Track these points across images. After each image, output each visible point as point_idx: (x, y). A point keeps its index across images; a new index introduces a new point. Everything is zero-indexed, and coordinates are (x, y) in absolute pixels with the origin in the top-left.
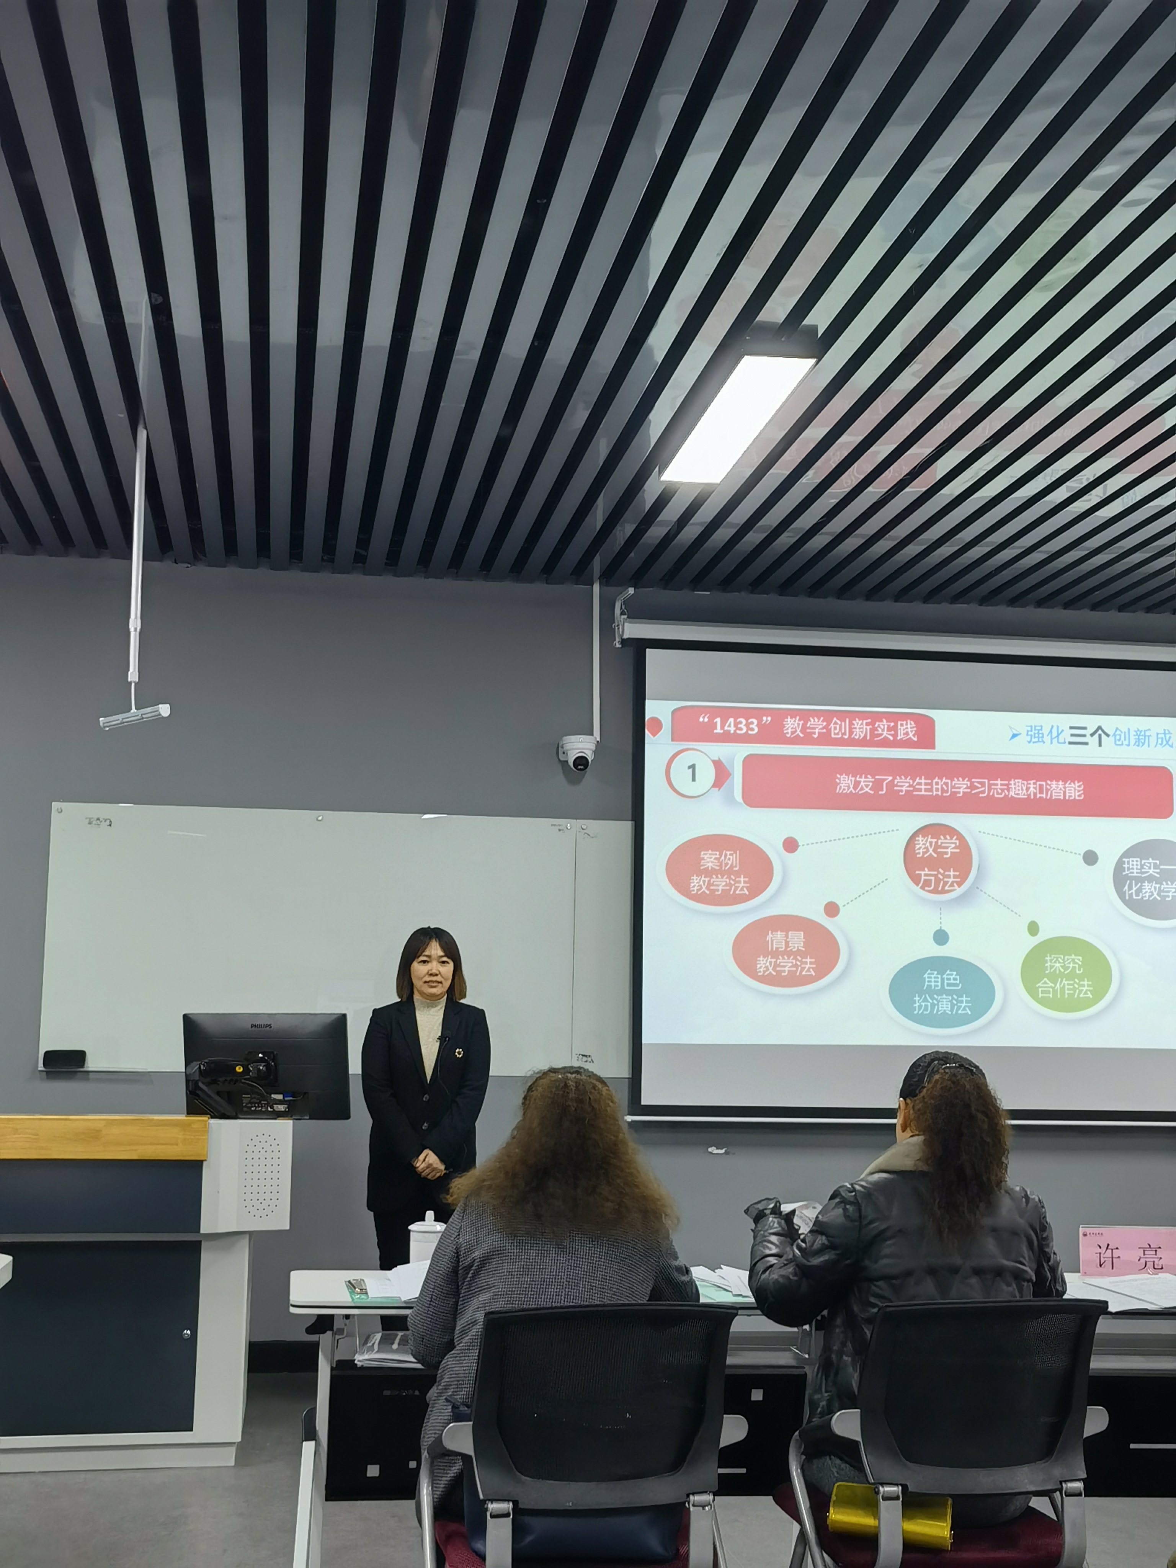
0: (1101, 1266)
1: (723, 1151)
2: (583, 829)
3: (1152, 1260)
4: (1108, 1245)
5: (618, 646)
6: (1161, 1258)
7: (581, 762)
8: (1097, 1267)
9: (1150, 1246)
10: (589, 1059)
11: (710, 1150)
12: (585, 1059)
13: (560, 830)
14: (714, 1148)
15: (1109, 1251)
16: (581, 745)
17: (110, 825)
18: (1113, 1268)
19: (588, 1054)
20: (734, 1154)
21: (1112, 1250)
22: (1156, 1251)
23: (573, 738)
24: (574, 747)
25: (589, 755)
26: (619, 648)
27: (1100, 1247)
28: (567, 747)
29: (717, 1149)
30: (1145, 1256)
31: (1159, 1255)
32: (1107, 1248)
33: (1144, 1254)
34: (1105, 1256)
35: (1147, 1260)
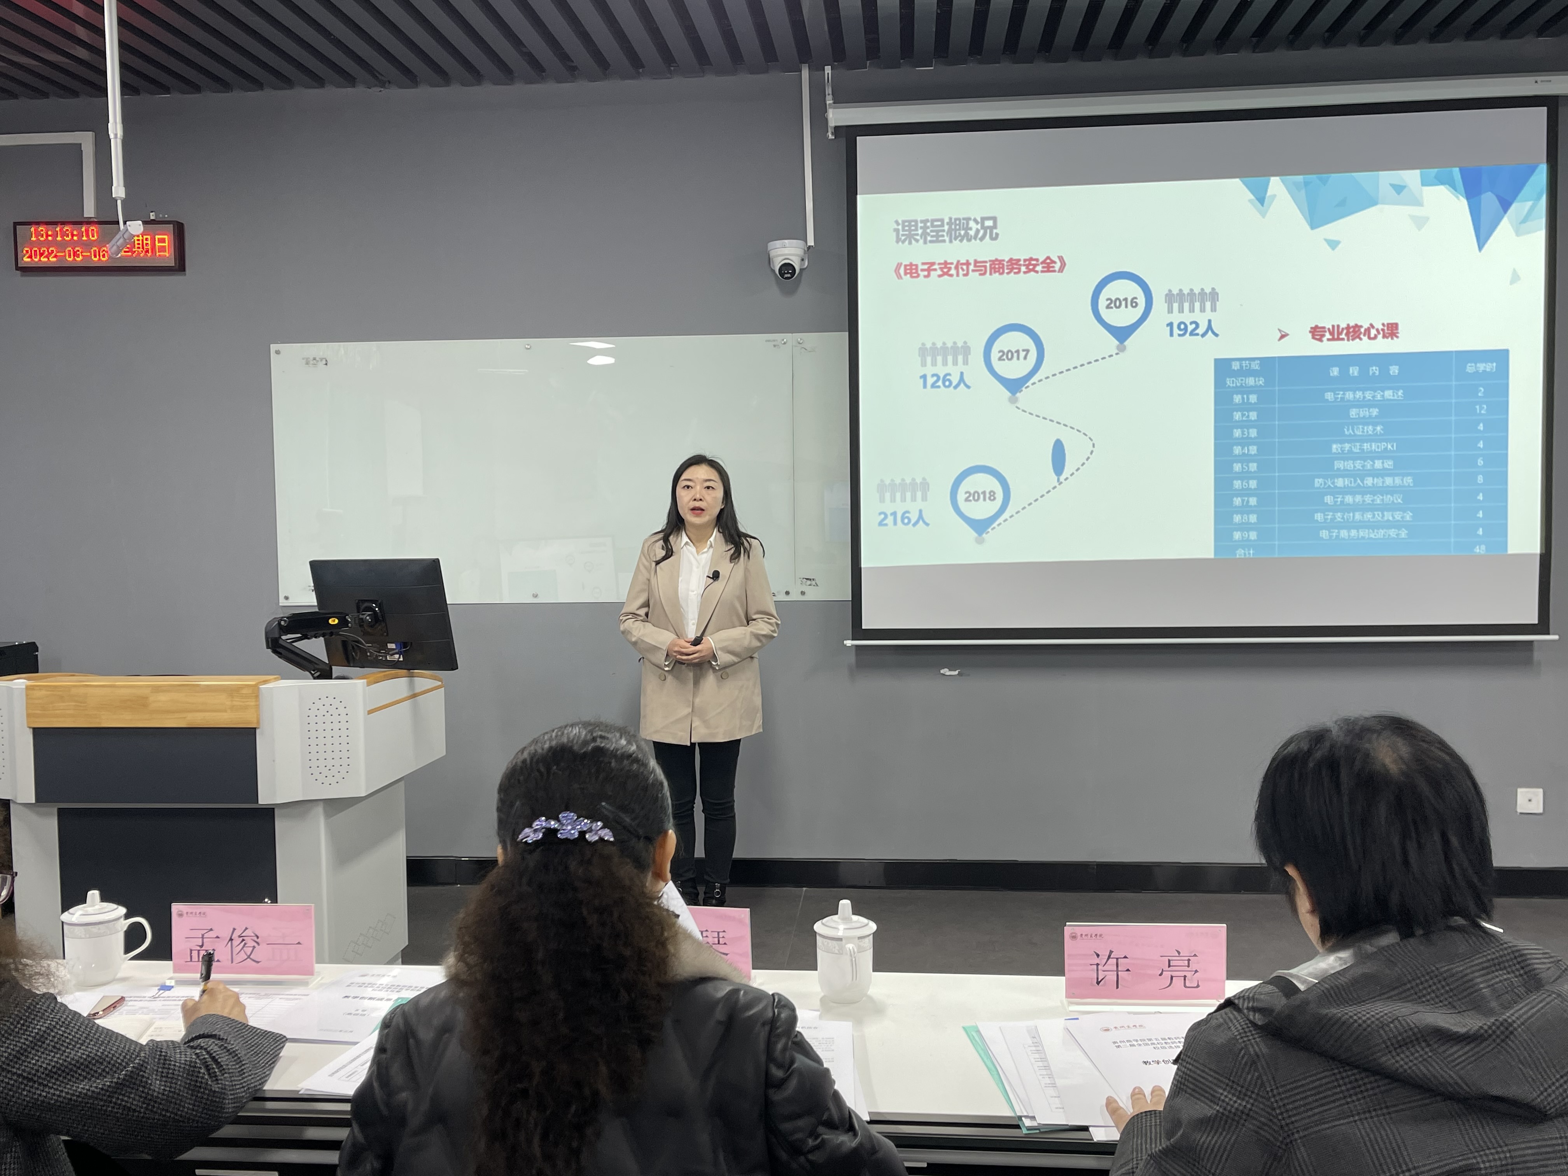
0: (1098, 983)
1: (956, 673)
2: (799, 343)
3: (1183, 974)
4: (1111, 952)
5: (831, 137)
6: (1196, 971)
7: (787, 269)
8: (1092, 985)
9: (1179, 953)
10: (813, 583)
11: (942, 671)
12: (809, 582)
13: (775, 346)
14: (946, 670)
15: (1113, 961)
16: (786, 251)
17: (326, 364)
18: (1117, 987)
19: (812, 578)
20: (969, 675)
21: (1117, 959)
22: (1189, 960)
23: (778, 243)
24: (779, 253)
25: (797, 262)
26: (832, 139)
27: (1098, 955)
28: (773, 254)
29: (950, 670)
30: (1171, 968)
31: (1193, 967)
32: (1109, 957)
33: (1169, 966)
34: (1106, 968)
35: (1174, 974)
